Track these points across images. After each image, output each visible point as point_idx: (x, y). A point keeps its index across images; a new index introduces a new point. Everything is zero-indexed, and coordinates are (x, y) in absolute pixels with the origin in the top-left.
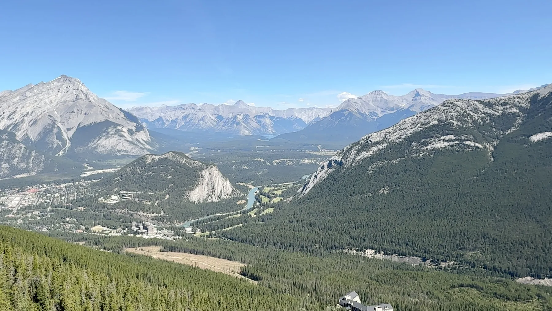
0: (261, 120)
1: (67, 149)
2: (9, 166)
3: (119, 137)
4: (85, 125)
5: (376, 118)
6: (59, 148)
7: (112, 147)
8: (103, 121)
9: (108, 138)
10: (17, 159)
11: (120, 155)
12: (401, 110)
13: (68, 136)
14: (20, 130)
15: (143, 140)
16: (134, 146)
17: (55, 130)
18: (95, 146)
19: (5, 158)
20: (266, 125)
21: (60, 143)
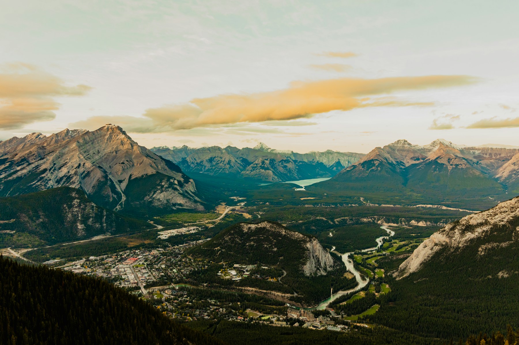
0: (287, 165)
1: (123, 203)
2: (85, 227)
3: (173, 190)
4: (136, 178)
5: (403, 167)
6: (116, 202)
7: (167, 200)
8: (154, 173)
9: (163, 191)
10: (91, 219)
11: (176, 209)
12: (427, 160)
13: (121, 189)
14: (75, 183)
15: (191, 192)
16: (188, 200)
17: (109, 183)
18: (151, 200)
19: (79, 218)
20: (292, 171)
21: (115, 196)
